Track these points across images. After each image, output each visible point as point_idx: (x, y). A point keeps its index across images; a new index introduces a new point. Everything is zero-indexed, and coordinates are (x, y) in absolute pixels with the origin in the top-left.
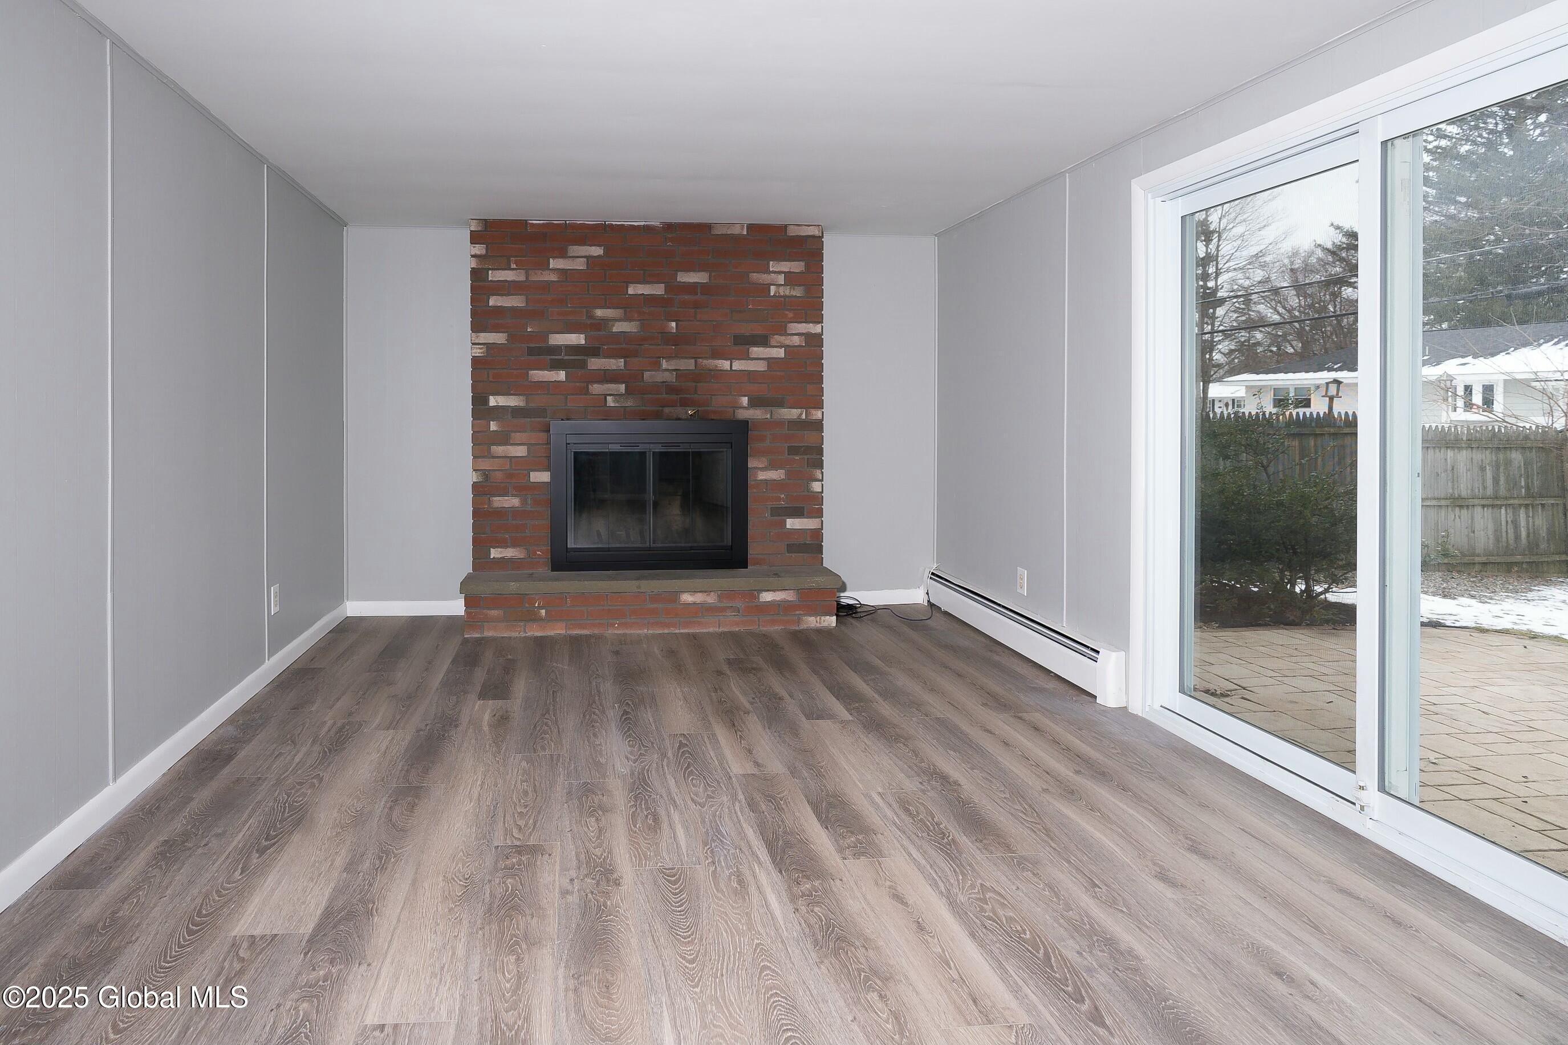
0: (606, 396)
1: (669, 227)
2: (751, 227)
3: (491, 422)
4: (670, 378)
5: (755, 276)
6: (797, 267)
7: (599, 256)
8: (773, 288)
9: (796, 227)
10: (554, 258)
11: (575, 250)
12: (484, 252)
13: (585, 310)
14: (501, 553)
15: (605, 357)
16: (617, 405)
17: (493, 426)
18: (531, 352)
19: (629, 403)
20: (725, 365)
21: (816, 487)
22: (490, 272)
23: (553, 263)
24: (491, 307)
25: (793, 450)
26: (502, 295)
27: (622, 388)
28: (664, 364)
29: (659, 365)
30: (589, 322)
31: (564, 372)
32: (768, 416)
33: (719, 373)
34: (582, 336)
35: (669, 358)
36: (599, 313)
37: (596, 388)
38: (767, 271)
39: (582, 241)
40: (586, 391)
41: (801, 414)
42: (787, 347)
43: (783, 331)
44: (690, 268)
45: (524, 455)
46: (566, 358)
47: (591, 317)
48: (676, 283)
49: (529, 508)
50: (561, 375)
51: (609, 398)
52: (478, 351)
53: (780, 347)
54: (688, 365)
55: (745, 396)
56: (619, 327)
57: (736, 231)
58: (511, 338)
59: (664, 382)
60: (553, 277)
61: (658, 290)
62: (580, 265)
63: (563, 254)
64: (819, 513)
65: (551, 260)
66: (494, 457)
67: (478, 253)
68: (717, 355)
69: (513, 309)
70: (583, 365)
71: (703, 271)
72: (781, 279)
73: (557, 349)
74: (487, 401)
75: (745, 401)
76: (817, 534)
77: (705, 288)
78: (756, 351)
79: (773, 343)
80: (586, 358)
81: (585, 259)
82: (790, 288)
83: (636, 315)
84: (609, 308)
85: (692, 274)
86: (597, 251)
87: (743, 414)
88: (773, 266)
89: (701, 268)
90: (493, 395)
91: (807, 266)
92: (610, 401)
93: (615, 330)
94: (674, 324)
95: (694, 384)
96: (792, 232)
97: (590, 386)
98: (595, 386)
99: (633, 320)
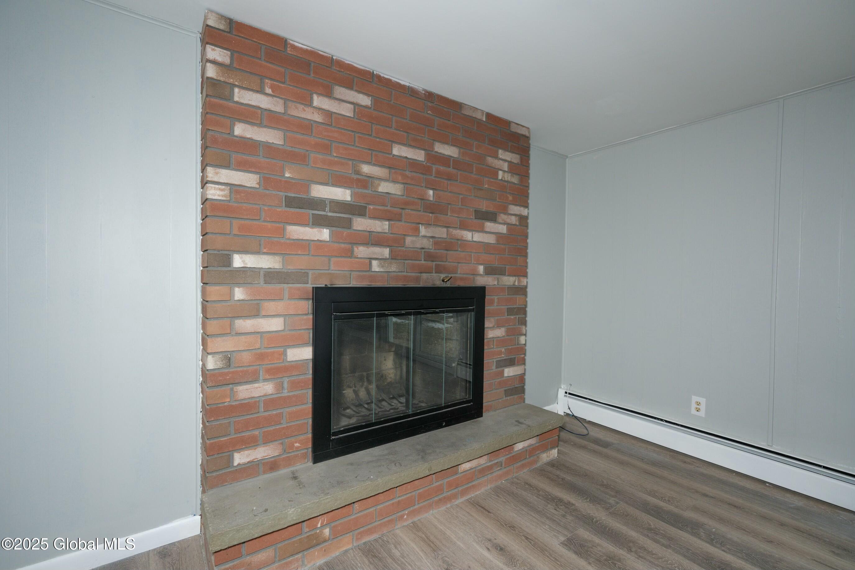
0: (371, 259)
1: (430, 96)
2: (489, 116)
3: (237, 290)
4: (427, 244)
5: (490, 160)
6: (514, 158)
7: (366, 107)
8: (500, 173)
9: (516, 125)
10: (319, 94)
11: (340, 91)
12: (227, 61)
13: (350, 162)
14: (248, 456)
15: (370, 218)
16: (382, 270)
17: (239, 294)
18: (290, 202)
19: (393, 268)
20: (468, 235)
21: (522, 339)
22: (236, 90)
23: (317, 101)
24: (236, 136)
25: (510, 311)
26: (252, 124)
27: (386, 252)
28: (423, 231)
29: (417, 230)
30: (355, 177)
31: (328, 230)
32: (496, 283)
33: (464, 244)
34: (348, 192)
35: (428, 225)
36: (366, 169)
37: (362, 251)
38: (496, 157)
39: (349, 86)
40: (350, 254)
41: (515, 281)
42: (508, 224)
43: (505, 210)
44: (445, 142)
45: (280, 329)
46: (330, 214)
47: (358, 172)
48: (433, 153)
49: (285, 393)
50: (325, 234)
51: (375, 263)
52: (218, 192)
53: (504, 224)
54: (441, 233)
55: (481, 264)
56: (384, 187)
57: (479, 116)
58: (266, 181)
59: (423, 248)
60: (317, 118)
61: (419, 155)
62: (347, 111)
63: (328, 94)
64: (523, 362)
65: (315, 97)
66: (238, 334)
67: (219, 59)
68: (464, 226)
69: (269, 148)
70: (348, 224)
71: (454, 146)
72: (505, 166)
73: (319, 203)
74: (228, 261)
75: (481, 269)
76: (522, 378)
77: (456, 163)
78: (489, 226)
79: (500, 220)
80: (350, 216)
81: (352, 106)
82: (511, 176)
83: (400, 178)
84: (374, 165)
85: (446, 146)
86: (365, 101)
87: (481, 281)
88: (501, 154)
89: (454, 143)
90: (239, 252)
91: (521, 159)
92: (376, 266)
93: (380, 189)
94: (431, 192)
95: (446, 252)
96: (514, 128)
97: (355, 249)
98: (361, 248)
99: (398, 182)
